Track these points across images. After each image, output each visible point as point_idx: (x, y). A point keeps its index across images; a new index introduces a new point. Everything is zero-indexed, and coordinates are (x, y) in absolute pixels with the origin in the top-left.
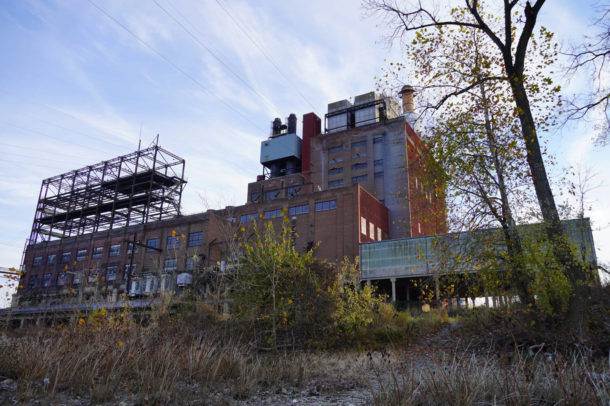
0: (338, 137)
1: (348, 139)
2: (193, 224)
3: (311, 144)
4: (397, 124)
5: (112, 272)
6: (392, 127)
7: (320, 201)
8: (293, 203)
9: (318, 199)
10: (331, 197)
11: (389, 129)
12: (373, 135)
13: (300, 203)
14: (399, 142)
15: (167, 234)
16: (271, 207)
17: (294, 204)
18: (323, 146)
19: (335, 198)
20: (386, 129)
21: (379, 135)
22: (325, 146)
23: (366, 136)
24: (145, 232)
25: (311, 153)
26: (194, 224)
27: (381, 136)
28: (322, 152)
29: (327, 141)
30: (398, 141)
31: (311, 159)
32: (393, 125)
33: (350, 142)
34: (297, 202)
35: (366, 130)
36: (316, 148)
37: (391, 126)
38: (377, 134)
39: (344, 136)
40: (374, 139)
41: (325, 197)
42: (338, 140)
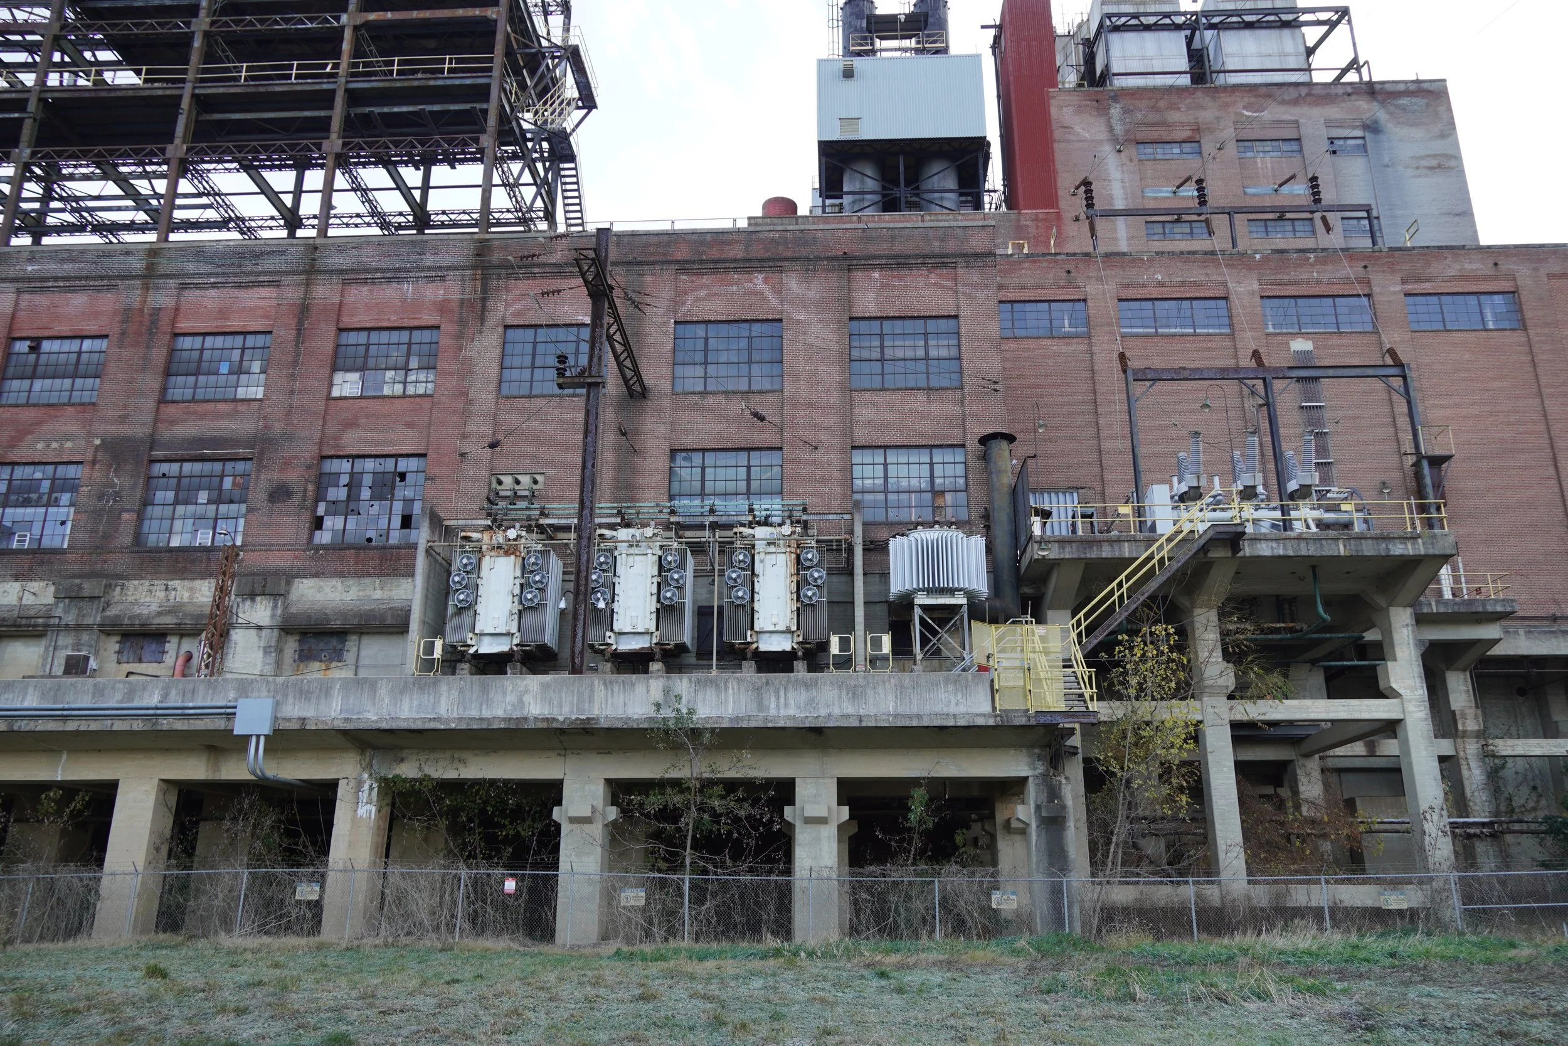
0: (1173, 107)
1: (1218, 118)
2: (873, 267)
3: (1054, 111)
4: (1421, 102)
5: (203, 497)
6: (1404, 109)
7: (1427, 287)
8: (1286, 278)
9: (1418, 280)
10: (1485, 278)
11: (1391, 114)
12: (1329, 123)
13: (1319, 282)
14: (1439, 166)
15: (677, 303)
16: (1160, 284)
17: (1289, 283)
18: (1111, 129)
19: (1507, 286)
20: (1382, 115)
21: (1354, 128)
22: (1119, 128)
23: (1297, 122)
24: (485, 280)
25: (1056, 146)
26: (882, 267)
27: (1359, 133)
28: (1107, 148)
29: (1126, 111)
30: (1434, 163)
31: (1059, 166)
32: (1404, 101)
33: (1229, 132)
34: (1306, 276)
35: (1295, 102)
36: (1078, 129)
37: (1398, 106)
38: (1340, 124)
39: (1203, 108)
40: (1332, 140)
41: (1452, 272)
42: (1174, 116)
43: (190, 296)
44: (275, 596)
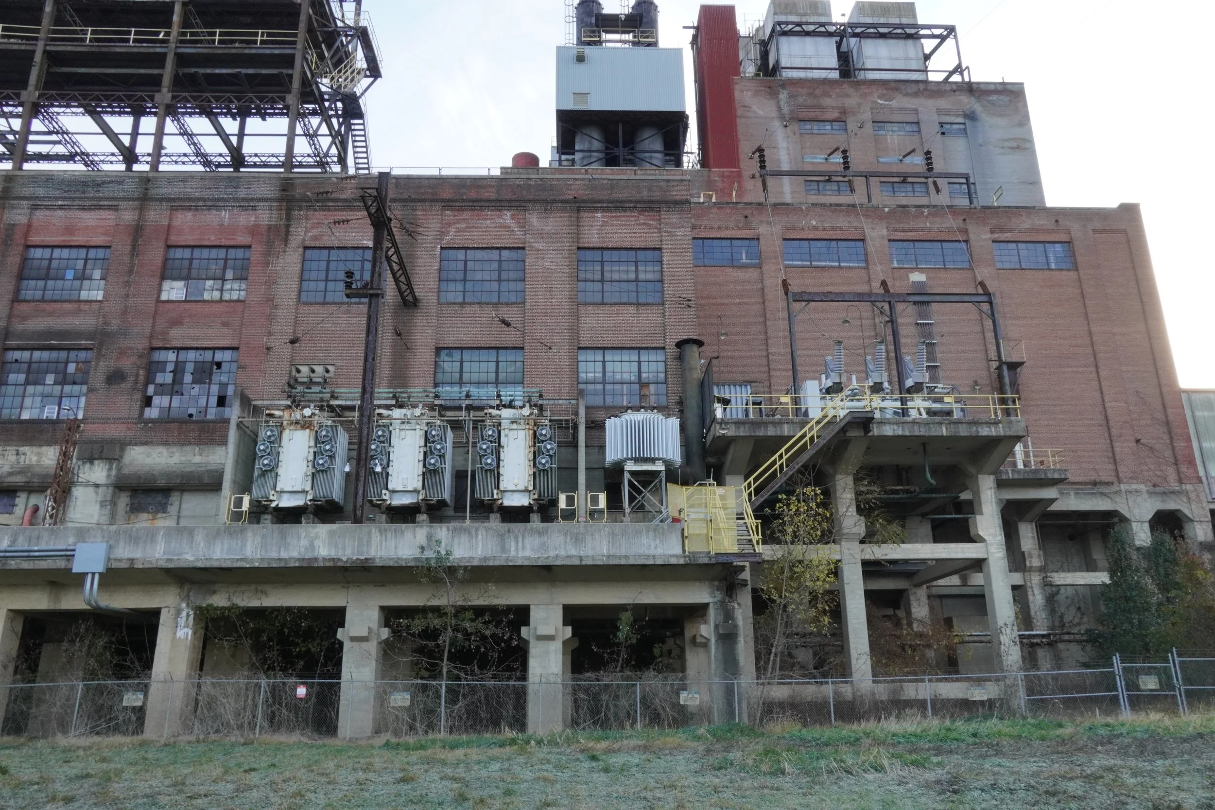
0: (827, 94)
1: (859, 105)
2: (596, 209)
3: (737, 94)
4: (1005, 99)
6: (993, 103)
7: (1008, 236)
8: (907, 226)
9: (1002, 230)
10: (1049, 231)
11: (983, 106)
12: (939, 112)
13: (931, 230)
14: (1018, 147)
15: (442, 233)
17: (909, 230)
18: (780, 109)
19: (1064, 237)
20: (978, 108)
21: (958, 116)
22: (786, 109)
23: (916, 110)
24: (289, 210)
25: (738, 120)
26: (604, 209)
27: (961, 120)
28: (777, 124)
29: (791, 96)
30: (1015, 144)
31: (740, 136)
32: (994, 98)
33: (867, 116)
34: (921, 225)
35: (916, 95)
36: (755, 108)
37: (989, 102)
38: (948, 113)
39: (848, 96)
40: (942, 124)
41: (1026, 226)
42: (827, 102)
43: (39, 214)
44: (110, 460)
